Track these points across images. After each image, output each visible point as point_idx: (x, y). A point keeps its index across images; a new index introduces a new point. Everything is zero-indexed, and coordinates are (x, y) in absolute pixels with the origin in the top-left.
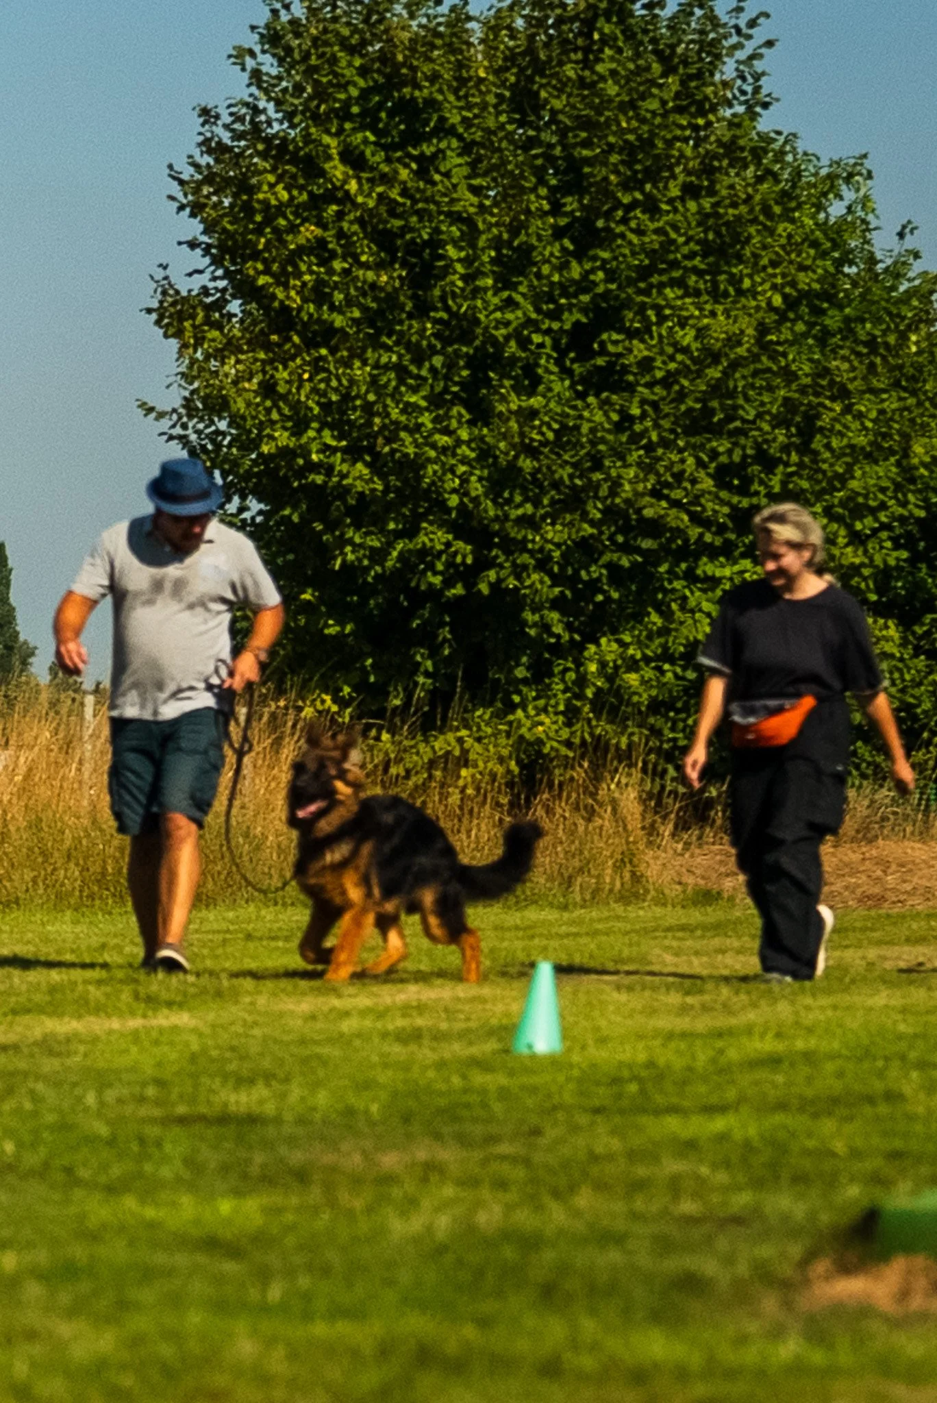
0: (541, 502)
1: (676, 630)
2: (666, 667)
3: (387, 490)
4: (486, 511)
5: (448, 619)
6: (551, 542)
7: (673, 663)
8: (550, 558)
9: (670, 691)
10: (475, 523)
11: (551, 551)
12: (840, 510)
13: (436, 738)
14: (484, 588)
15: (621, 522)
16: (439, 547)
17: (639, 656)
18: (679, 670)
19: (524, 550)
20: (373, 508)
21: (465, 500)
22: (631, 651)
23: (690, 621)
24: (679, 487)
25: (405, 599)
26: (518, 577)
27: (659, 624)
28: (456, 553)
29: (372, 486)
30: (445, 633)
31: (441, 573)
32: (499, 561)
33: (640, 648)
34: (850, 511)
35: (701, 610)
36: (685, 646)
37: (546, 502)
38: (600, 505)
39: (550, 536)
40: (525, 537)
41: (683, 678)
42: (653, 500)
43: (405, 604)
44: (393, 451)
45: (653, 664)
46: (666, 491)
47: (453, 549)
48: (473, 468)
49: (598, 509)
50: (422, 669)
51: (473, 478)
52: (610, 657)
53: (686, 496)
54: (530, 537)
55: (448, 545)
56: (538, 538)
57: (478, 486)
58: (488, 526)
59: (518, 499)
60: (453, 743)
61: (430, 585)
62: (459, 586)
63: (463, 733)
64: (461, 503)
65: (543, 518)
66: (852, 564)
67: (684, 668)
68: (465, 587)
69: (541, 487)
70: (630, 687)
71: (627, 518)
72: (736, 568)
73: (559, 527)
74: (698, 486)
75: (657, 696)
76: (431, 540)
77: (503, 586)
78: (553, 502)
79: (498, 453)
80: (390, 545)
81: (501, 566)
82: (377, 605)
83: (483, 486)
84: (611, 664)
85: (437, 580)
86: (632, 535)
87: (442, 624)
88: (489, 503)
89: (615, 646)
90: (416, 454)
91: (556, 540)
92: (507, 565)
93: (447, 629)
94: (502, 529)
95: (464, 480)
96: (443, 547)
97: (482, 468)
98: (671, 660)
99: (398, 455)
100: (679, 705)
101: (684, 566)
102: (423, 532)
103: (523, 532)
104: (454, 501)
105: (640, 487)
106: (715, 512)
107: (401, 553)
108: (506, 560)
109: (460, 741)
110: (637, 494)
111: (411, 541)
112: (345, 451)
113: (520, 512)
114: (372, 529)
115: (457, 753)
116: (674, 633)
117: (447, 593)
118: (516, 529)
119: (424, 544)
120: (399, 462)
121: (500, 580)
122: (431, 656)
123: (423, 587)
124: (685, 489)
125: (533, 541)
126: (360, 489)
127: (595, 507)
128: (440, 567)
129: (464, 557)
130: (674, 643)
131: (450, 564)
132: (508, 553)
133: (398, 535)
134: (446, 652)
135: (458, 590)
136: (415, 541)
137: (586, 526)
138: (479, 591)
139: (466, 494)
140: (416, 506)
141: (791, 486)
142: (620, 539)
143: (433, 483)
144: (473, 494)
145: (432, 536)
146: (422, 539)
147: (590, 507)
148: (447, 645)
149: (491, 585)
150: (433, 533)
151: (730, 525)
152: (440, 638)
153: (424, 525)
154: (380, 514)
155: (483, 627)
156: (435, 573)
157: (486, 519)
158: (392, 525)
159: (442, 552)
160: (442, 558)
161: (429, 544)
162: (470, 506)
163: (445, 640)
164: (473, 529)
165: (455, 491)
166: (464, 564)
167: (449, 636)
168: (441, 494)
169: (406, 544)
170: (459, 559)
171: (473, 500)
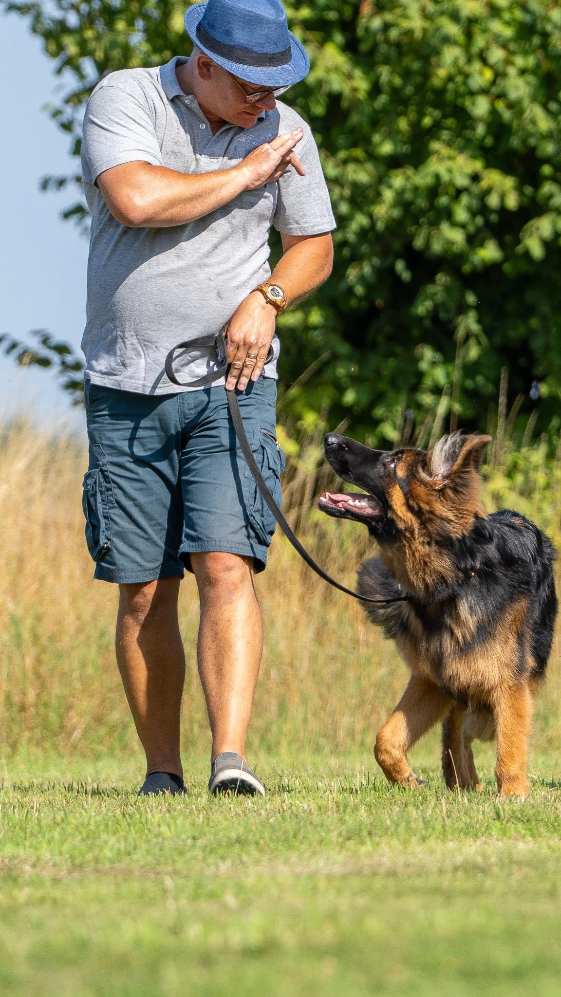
3: (375, 90)
4: (533, 121)
5: (471, 299)
10: (515, 142)
14: (536, 250)
16: (462, 181)
20: (354, 119)
21: (500, 105)
25: (406, 267)
28: (488, 192)
30: (469, 323)
31: (463, 226)
43: (406, 275)
44: (387, 27)
47: (484, 184)
48: (512, 53)
51: (512, 71)
55: (475, 178)
57: (520, 82)
58: (535, 147)
61: (450, 243)
62: (492, 245)
64: (494, 112)
68: (502, 245)
79: (549, 28)
80: (381, 180)
82: (362, 279)
83: (528, 83)
85: (457, 237)
87: (462, 309)
88: (538, 110)
90: (425, 31)
93: (472, 316)
95: (499, 75)
96: (467, 182)
97: (526, 53)
99: (394, 34)
102: (435, 157)
104: (481, 107)
107: (400, 193)
112: (308, 25)
114: (354, 152)
117: (474, 258)
119: (437, 177)
120: (398, 45)
122: (444, 363)
123: (436, 247)
126: (335, 88)
128: (461, 214)
129: (503, 197)
131: (482, 209)
133: (394, 163)
135: (489, 252)
138: (527, 254)
139: (502, 96)
140: (421, 115)
143: (450, 78)
144: (513, 95)
145: (448, 164)
146: (434, 168)
148: (472, 342)
150: (450, 158)
152: (460, 333)
153: (435, 146)
154: (366, 128)
155: (528, 312)
156: (454, 224)
157: (531, 135)
158: (387, 148)
159: (466, 190)
160: (465, 199)
161: (445, 177)
162: (507, 115)
163: (468, 336)
164: (513, 153)
165: (484, 91)
166: (503, 210)
167: (475, 327)
168: (463, 96)
169: (408, 178)
170: (493, 201)
171: (511, 106)
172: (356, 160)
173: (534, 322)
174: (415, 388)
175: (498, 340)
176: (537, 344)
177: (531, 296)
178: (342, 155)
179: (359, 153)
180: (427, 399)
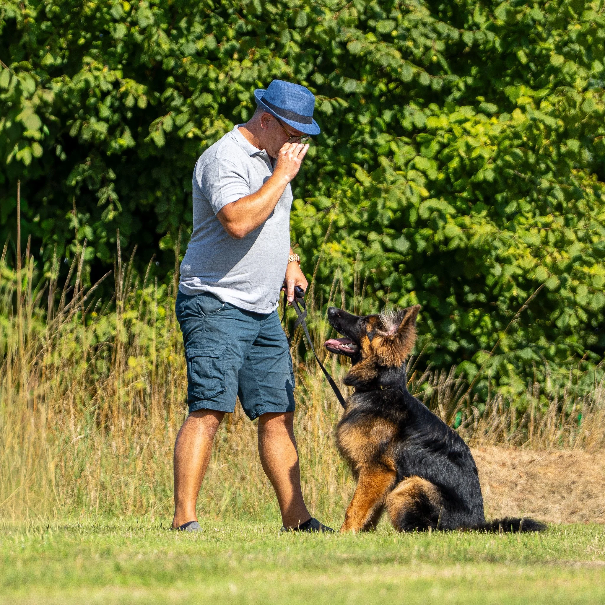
0: (225, 34)
1: (387, 191)
2: (373, 236)
3: (42, 16)
4: (158, 45)
5: (112, 175)
6: (238, 80)
7: (380, 232)
8: (238, 101)
9: (379, 266)
10: (144, 58)
11: (237, 92)
12: (577, 47)
13: (97, 320)
14: (158, 138)
15: (320, 59)
16: (106, 86)
17: (342, 222)
18: (388, 241)
19: (206, 90)
20: (26, 38)
21: (135, 30)
22: (332, 216)
23: (402, 180)
24: (388, 18)
25: (64, 150)
26: (199, 125)
27: (367, 184)
28: (125, 94)
29: (24, 12)
30: (109, 192)
31: (106, 120)
32: (173, 104)
33: (344, 212)
34: (588, 48)
35: (414, 167)
36: (394, 211)
37: (231, 33)
38: (297, 37)
39: (236, 74)
40: (206, 75)
41: (392, 250)
42: (359, 33)
43: (63, 157)
45: (357, 233)
46: (372, 23)
47: (123, 89)
49: (296, 42)
50: (79, 236)
52: (306, 224)
53: (396, 29)
54: (213, 75)
55: (116, 84)
56: (222, 76)
57: (149, 13)
58: (161, 63)
59: (198, 28)
60: (120, 326)
61: (94, 132)
62: (127, 134)
63: (132, 314)
64: (129, 35)
65: (229, 54)
66: (596, 112)
67: (394, 237)
68: (135, 136)
69: (224, 14)
70: (331, 260)
71: (327, 54)
72: (454, 117)
73: (247, 63)
74: (411, 16)
75: (363, 272)
76: (96, 78)
77: (181, 134)
78: (240, 34)
81: (178, 111)
84: (309, 232)
85: (102, 128)
86: (333, 74)
87: (105, 182)
88: (163, 35)
89: (312, 210)
91: (244, 79)
92: (185, 109)
93: (112, 186)
94: (178, 65)
95: (134, 8)
96: (110, 87)
98: (378, 228)
100: (388, 282)
101: (388, 115)
102: (86, 68)
103: (204, 69)
104: (120, 31)
105: (345, 14)
106: (427, 49)
108: (183, 104)
109: (128, 324)
110: (341, 22)
111: (71, 77)
113: (200, 45)
114: (24, 63)
115: (123, 338)
116: (384, 195)
117: (114, 144)
118: (196, 66)
119: (87, 82)
121: (176, 128)
122: (91, 222)
123: (86, 136)
124: (395, 19)
125: (217, 80)
126: (11, 14)
127: (292, 39)
128: (105, 112)
129: (136, 99)
130: (384, 207)
132: (186, 94)
134: (111, 215)
135: (126, 140)
136: (76, 78)
137: (279, 62)
138: (153, 142)
139: (134, 23)
140: (76, 36)
141: (519, 17)
142: (319, 79)
144: (143, 23)
145: (96, 73)
146: (85, 75)
147: (285, 39)
148: (111, 207)
149: (166, 134)
150: (97, 69)
151: (445, 65)
152: (103, 200)
153: (87, 59)
154: (35, 46)
155: (156, 185)
156: (99, 119)
157: (158, 53)
158: (49, 60)
159: (108, 93)
160: (108, 100)
161: (93, 83)
162: (139, 38)
163: (108, 201)
164: (144, 66)
165: (123, 20)
166: (135, 108)
167: (114, 196)
168: (107, 22)
169: (65, 84)
170: (130, 102)
171: (142, 31)
172: (27, 70)
173: (159, 194)
174: (70, 241)
175: (132, 206)
176: (161, 209)
177: (155, 173)
178: (15, 64)
179: (28, 64)
180: (77, 249)
